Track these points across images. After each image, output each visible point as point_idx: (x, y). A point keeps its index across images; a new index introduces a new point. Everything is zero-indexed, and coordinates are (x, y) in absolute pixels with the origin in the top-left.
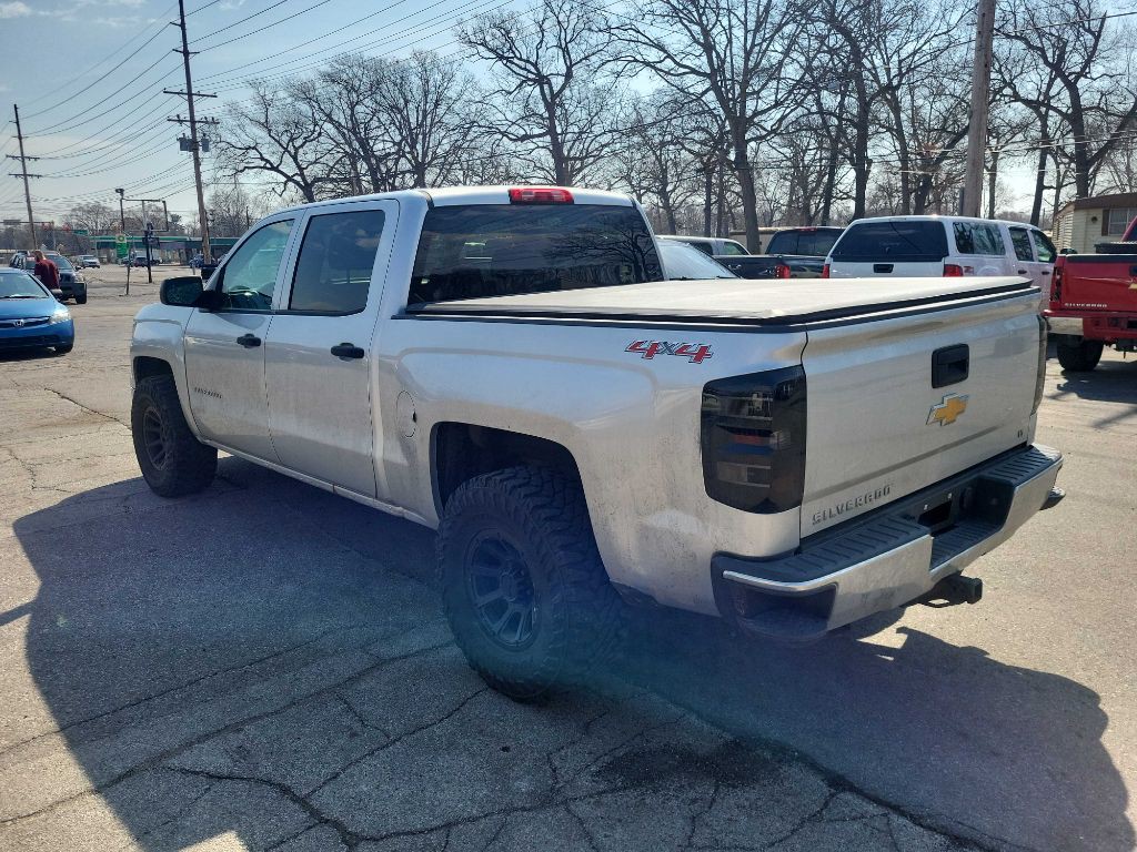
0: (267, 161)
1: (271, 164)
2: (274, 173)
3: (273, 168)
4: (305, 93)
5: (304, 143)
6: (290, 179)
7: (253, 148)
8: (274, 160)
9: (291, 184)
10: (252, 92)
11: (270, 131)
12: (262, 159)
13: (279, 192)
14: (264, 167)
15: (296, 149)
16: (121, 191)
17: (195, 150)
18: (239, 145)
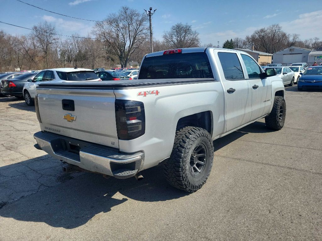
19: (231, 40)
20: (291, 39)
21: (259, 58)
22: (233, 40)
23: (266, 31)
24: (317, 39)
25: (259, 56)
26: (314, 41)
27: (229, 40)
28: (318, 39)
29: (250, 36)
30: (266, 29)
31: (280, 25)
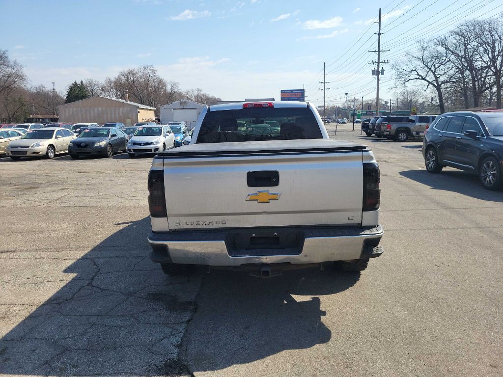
0: (420, 76)
1: (422, 77)
2: (423, 81)
3: (423, 79)
4: (442, 42)
5: (440, 66)
6: (430, 83)
7: (414, 70)
8: (423, 75)
9: (430, 85)
10: (417, 44)
11: (424, 61)
12: (418, 75)
13: (425, 89)
14: (419, 79)
15: (436, 69)
16: (347, 94)
17: (378, 75)
18: (408, 70)
19: (82, 82)
20: (169, 88)
21: (139, 112)
22: (84, 82)
23: (136, 73)
24: (199, 90)
25: (138, 110)
26: (196, 93)
27: (79, 82)
28: (201, 91)
29: (113, 79)
30: (136, 71)
31: (155, 67)
